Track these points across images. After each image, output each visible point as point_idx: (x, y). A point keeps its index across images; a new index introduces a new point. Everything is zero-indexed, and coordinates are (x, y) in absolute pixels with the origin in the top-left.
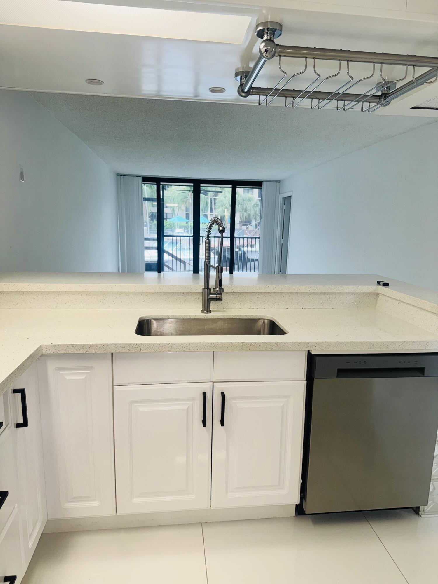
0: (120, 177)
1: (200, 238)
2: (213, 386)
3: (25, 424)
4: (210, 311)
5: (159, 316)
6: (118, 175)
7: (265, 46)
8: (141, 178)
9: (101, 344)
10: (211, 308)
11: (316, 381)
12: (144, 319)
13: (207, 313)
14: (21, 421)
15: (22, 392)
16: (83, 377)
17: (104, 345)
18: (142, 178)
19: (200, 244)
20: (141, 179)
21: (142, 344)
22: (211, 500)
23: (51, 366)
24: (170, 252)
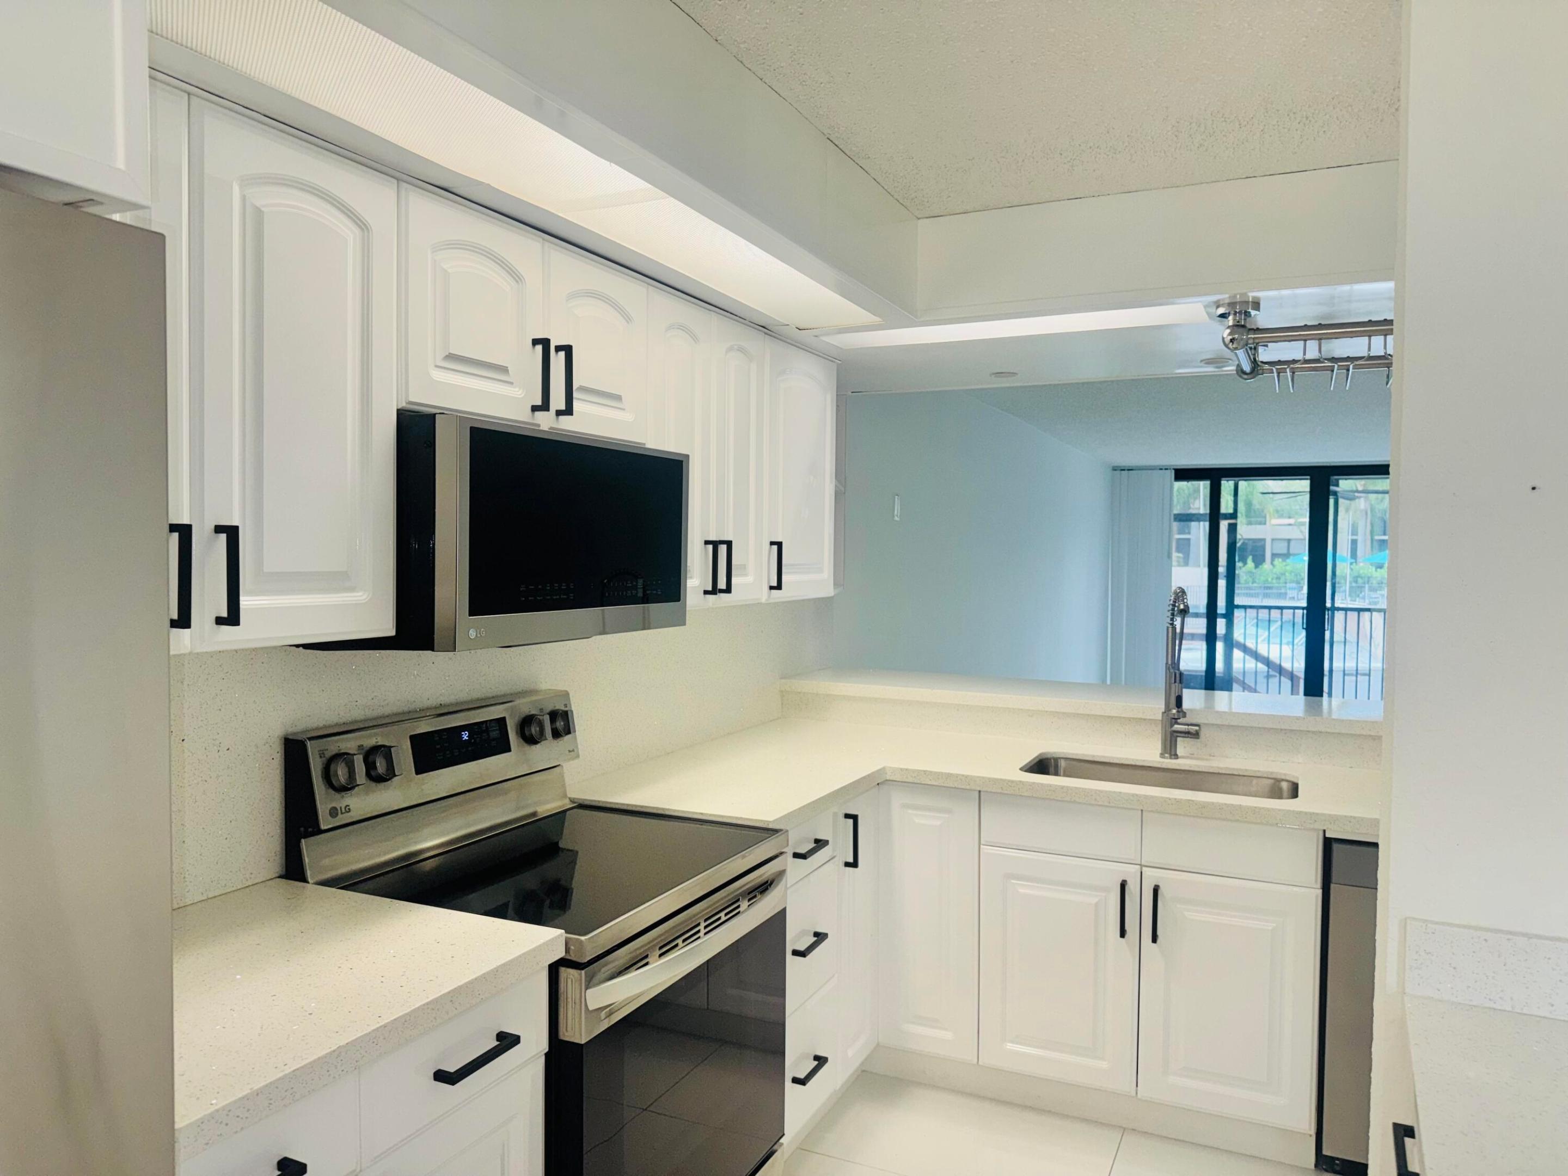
0: (1121, 474)
1: (1327, 613)
2: (1141, 873)
3: (854, 864)
4: (1177, 755)
5: (1077, 754)
6: (1116, 470)
7: (1230, 334)
8: (1171, 472)
9: (963, 775)
10: (1180, 751)
11: (1333, 886)
12: (1049, 756)
13: (1171, 758)
14: (851, 860)
15: (855, 818)
16: (938, 823)
17: (967, 777)
18: (1173, 471)
19: (1326, 628)
20: (1172, 474)
21: (1020, 781)
22: (1137, 1086)
23: (898, 799)
24: (1250, 644)
